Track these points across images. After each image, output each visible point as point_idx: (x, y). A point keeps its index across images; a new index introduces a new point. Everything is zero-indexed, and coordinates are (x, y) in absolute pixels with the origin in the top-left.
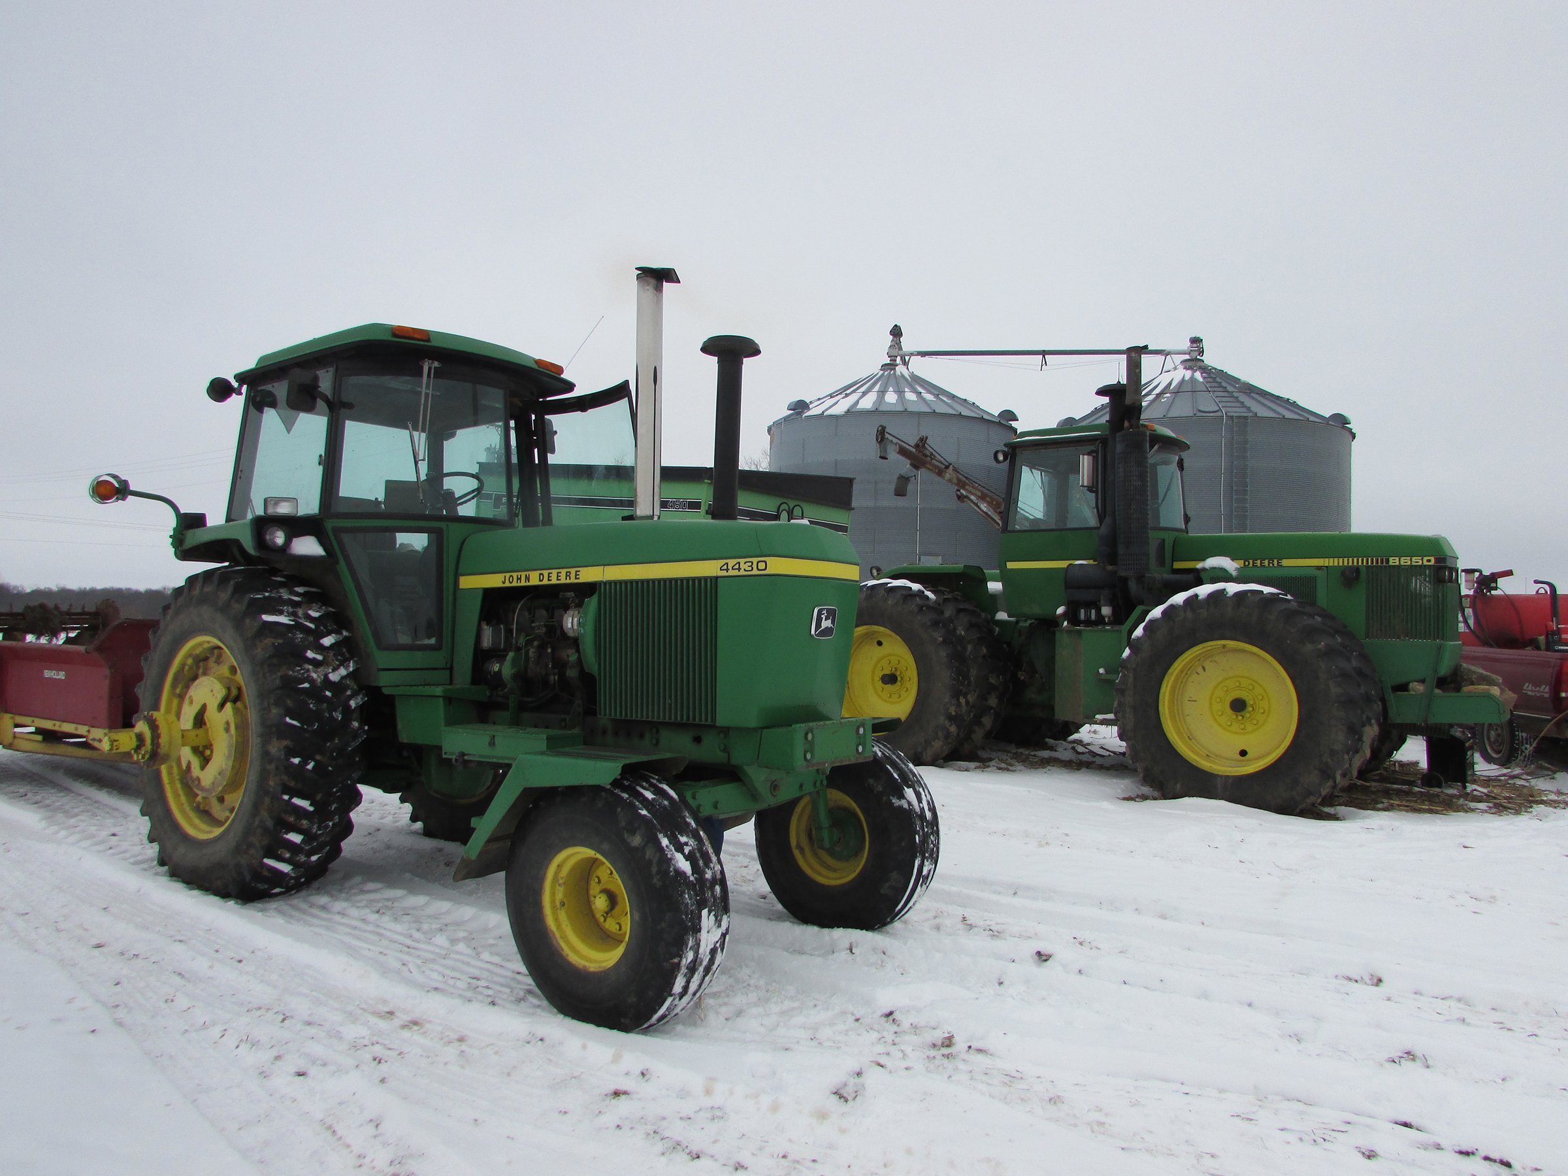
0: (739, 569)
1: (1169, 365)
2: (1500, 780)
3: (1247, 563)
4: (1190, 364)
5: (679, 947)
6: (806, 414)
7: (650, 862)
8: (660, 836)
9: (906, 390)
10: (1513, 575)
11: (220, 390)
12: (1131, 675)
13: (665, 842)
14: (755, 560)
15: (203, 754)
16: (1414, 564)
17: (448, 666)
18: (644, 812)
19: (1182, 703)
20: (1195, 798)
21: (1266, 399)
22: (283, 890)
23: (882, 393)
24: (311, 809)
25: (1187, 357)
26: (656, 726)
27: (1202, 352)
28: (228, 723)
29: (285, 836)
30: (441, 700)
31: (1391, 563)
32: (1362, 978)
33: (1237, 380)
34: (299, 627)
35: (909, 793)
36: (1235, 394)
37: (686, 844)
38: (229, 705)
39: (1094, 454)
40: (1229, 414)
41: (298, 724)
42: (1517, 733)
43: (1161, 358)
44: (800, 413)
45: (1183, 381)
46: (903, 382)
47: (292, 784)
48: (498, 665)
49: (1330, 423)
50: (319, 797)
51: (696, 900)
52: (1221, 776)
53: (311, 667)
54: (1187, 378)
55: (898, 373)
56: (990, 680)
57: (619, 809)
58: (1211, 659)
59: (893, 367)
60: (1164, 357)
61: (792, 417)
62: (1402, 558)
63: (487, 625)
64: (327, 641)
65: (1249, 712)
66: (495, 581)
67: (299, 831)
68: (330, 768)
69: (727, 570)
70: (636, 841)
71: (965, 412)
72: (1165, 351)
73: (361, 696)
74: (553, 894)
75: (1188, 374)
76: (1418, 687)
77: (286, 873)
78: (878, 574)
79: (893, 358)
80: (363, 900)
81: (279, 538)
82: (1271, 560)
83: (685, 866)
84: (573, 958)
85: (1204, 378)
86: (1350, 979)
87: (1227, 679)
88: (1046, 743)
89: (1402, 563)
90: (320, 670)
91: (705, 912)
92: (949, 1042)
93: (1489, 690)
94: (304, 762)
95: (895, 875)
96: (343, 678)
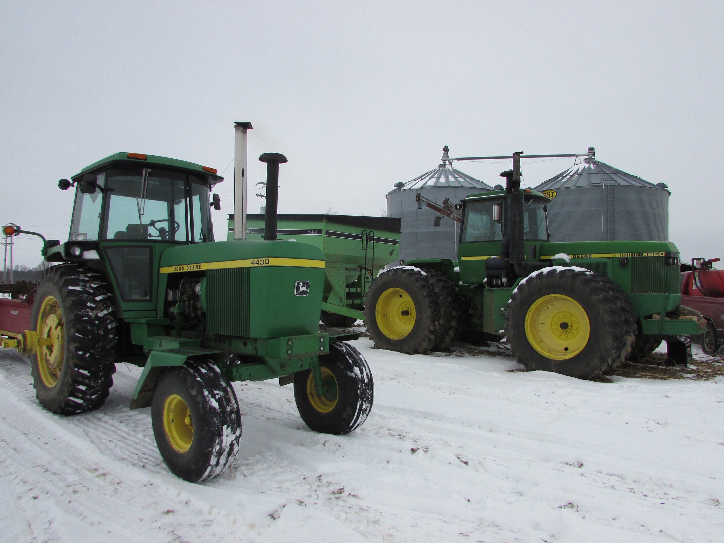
0: (258, 264)
1: (578, 161)
2: (708, 363)
3: (575, 256)
4: (587, 161)
5: (211, 443)
6: (403, 189)
7: (199, 403)
8: (204, 390)
9: (450, 176)
10: (720, 261)
11: (64, 185)
12: (512, 311)
13: (206, 393)
14: (264, 259)
15: (50, 348)
16: (655, 256)
17: (155, 309)
18: (199, 379)
19: (537, 324)
20: (541, 371)
21: (627, 177)
22: (82, 411)
23: (438, 178)
24: (89, 375)
25: (587, 157)
26: (230, 338)
27: (594, 155)
28: (58, 335)
29: (77, 387)
30: (145, 324)
31: (643, 256)
32: (573, 463)
33: (611, 168)
34: (85, 292)
35: (357, 370)
36: (610, 175)
37: (218, 394)
38: (59, 327)
39: (501, 205)
40: (606, 184)
41: (82, 336)
42: (718, 339)
43: (574, 158)
44: (400, 189)
45: (584, 168)
46: (448, 172)
47: (80, 363)
48: (173, 309)
49: (657, 187)
50: (93, 369)
51: (220, 421)
52: (554, 360)
53: (89, 310)
54: (586, 167)
55: (446, 168)
56: (452, 313)
57: (188, 377)
58: (550, 304)
59: (444, 166)
60: (575, 158)
61: (397, 190)
62: (649, 253)
63: (170, 290)
64: (98, 298)
65: (569, 329)
66: (171, 270)
67: (84, 384)
68: (98, 356)
69: (254, 264)
70: (194, 392)
71: (478, 186)
72: (576, 154)
73: (115, 323)
74: (168, 416)
75: (587, 166)
76: (657, 317)
77: (81, 404)
78: (403, 263)
79: (444, 161)
80: (117, 416)
81: (78, 252)
82: (586, 255)
83: (215, 404)
84: (175, 447)
85: (595, 167)
86: (567, 464)
87: (559, 313)
88: (488, 343)
89: (649, 256)
90: (94, 311)
91: (225, 427)
92: (340, 491)
93: (692, 318)
94: (85, 353)
95: (348, 409)
96: (105, 315)
